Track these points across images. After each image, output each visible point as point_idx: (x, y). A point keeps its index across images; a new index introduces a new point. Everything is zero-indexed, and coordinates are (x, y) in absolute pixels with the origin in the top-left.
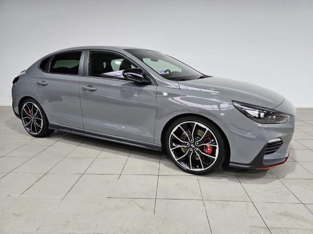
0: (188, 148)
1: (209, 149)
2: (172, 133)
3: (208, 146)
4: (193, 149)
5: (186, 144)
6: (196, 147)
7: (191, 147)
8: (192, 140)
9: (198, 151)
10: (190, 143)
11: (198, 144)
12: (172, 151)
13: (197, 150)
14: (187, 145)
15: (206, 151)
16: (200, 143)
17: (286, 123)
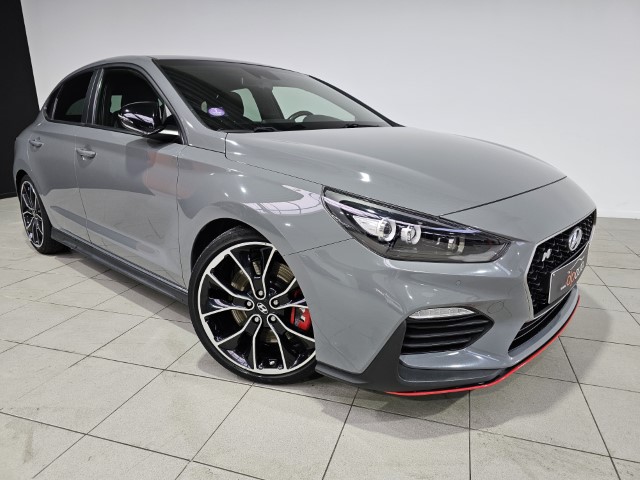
0: (249, 314)
1: (303, 318)
2: (208, 271)
3: (304, 311)
4: (263, 316)
5: (244, 303)
6: (270, 310)
7: (257, 310)
8: (261, 293)
9: (275, 323)
10: (256, 301)
11: (276, 303)
12: (206, 319)
13: (273, 319)
14: (249, 304)
15: (297, 323)
16: (282, 301)
17: (490, 264)
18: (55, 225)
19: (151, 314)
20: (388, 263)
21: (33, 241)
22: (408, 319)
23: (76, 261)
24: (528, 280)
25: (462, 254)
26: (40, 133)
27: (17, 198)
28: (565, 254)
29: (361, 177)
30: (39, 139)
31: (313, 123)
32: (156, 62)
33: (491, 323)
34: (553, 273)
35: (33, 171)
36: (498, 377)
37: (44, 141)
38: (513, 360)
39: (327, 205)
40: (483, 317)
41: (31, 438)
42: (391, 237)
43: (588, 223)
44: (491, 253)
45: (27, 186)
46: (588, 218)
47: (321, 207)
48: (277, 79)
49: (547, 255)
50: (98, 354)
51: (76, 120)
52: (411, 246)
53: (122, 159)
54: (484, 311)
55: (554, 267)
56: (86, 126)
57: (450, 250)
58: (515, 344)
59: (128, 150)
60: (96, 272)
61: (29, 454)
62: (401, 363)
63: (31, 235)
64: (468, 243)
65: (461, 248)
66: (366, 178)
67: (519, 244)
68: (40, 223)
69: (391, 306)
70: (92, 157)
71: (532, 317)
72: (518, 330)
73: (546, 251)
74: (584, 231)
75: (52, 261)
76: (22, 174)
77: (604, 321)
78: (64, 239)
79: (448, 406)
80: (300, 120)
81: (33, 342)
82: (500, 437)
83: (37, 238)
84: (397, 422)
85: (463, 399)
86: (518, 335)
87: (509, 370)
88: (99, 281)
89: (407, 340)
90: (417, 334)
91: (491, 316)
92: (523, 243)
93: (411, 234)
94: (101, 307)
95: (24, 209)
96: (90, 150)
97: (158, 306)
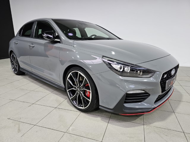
0: (76, 91)
1: (88, 93)
4: (79, 92)
5: (75, 88)
7: (78, 90)
8: (78, 85)
11: (81, 88)
12: (68, 91)
13: (81, 93)
17: (150, 78)
18: (21, 66)
19: (50, 92)
20: (121, 77)
21: (14, 71)
22: (126, 93)
23: (27, 77)
24: (160, 83)
25: (142, 75)
26: (17, 40)
27: (9, 59)
28: (170, 76)
29: (112, 53)
30: (17, 41)
31: (97, 38)
32: (53, 20)
33: (149, 95)
34: (167, 81)
35: (15, 51)
36: (151, 110)
37: (19, 42)
38: (155, 106)
39: (104, 61)
40: (147, 93)
41: (19, 126)
42: (122, 70)
43: (177, 68)
44: (150, 75)
45: (13, 55)
46: (177, 66)
47: (102, 62)
48: (87, 25)
49: (165, 76)
50: (36, 103)
51: (29, 36)
52: (127, 73)
53: (43, 47)
54: (148, 92)
55: (167, 79)
56: (31, 38)
57: (138, 74)
58: (156, 101)
59: (45, 45)
60: (33, 81)
61: (19, 130)
62: (124, 106)
63: (14, 69)
64: (143, 72)
65: (141, 73)
66: (113, 53)
67: (158, 73)
68: (17, 66)
69: (121, 90)
70: (34, 47)
71: (161, 94)
72: (157, 97)
73: (165, 75)
74: (175, 70)
75: (20, 77)
76: (12, 52)
77: (181, 96)
78: (24, 70)
79: (137, 118)
80: (93, 37)
81: (17, 100)
82: (152, 127)
83: (15, 70)
84: (123, 123)
85: (141, 117)
86: (157, 99)
87: (154, 108)
88: (35, 83)
89: (126, 99)
90: (129, 98)
91: (149, 93)
92: (159, 72)
93: (128, 69)
94: (36, 90)
95: (12, 62)
96: (33, 45)
97: (52, 90)
